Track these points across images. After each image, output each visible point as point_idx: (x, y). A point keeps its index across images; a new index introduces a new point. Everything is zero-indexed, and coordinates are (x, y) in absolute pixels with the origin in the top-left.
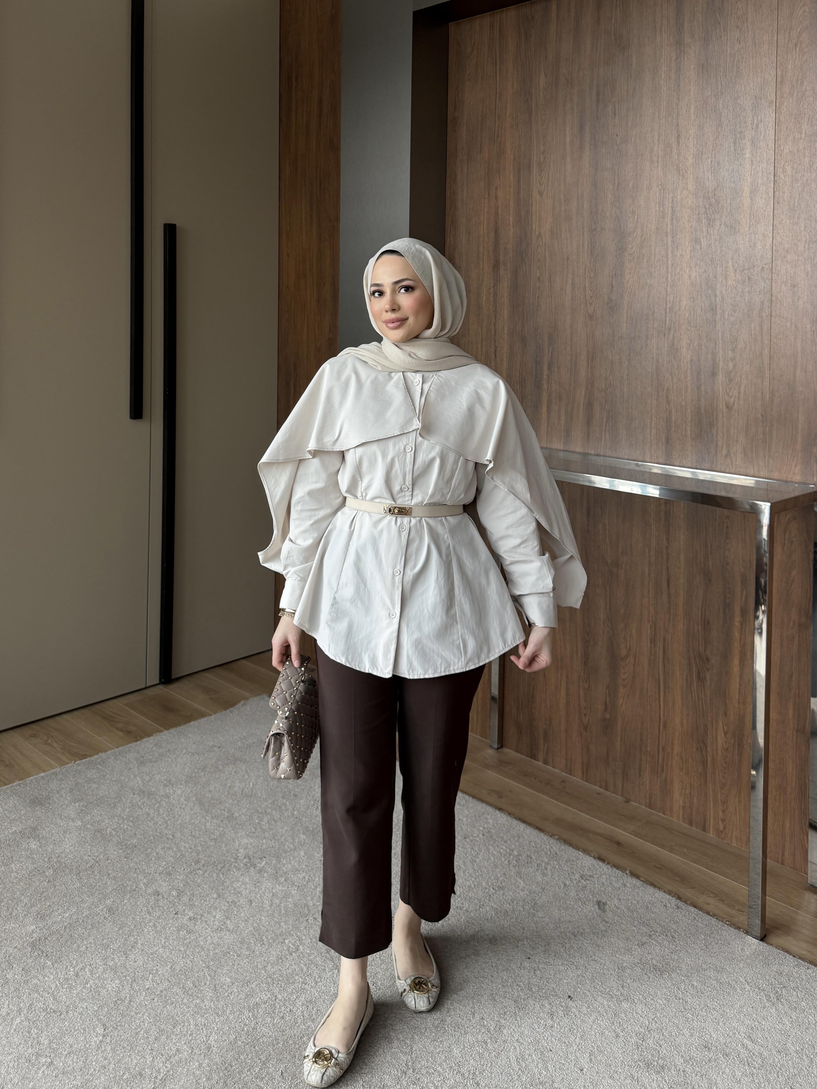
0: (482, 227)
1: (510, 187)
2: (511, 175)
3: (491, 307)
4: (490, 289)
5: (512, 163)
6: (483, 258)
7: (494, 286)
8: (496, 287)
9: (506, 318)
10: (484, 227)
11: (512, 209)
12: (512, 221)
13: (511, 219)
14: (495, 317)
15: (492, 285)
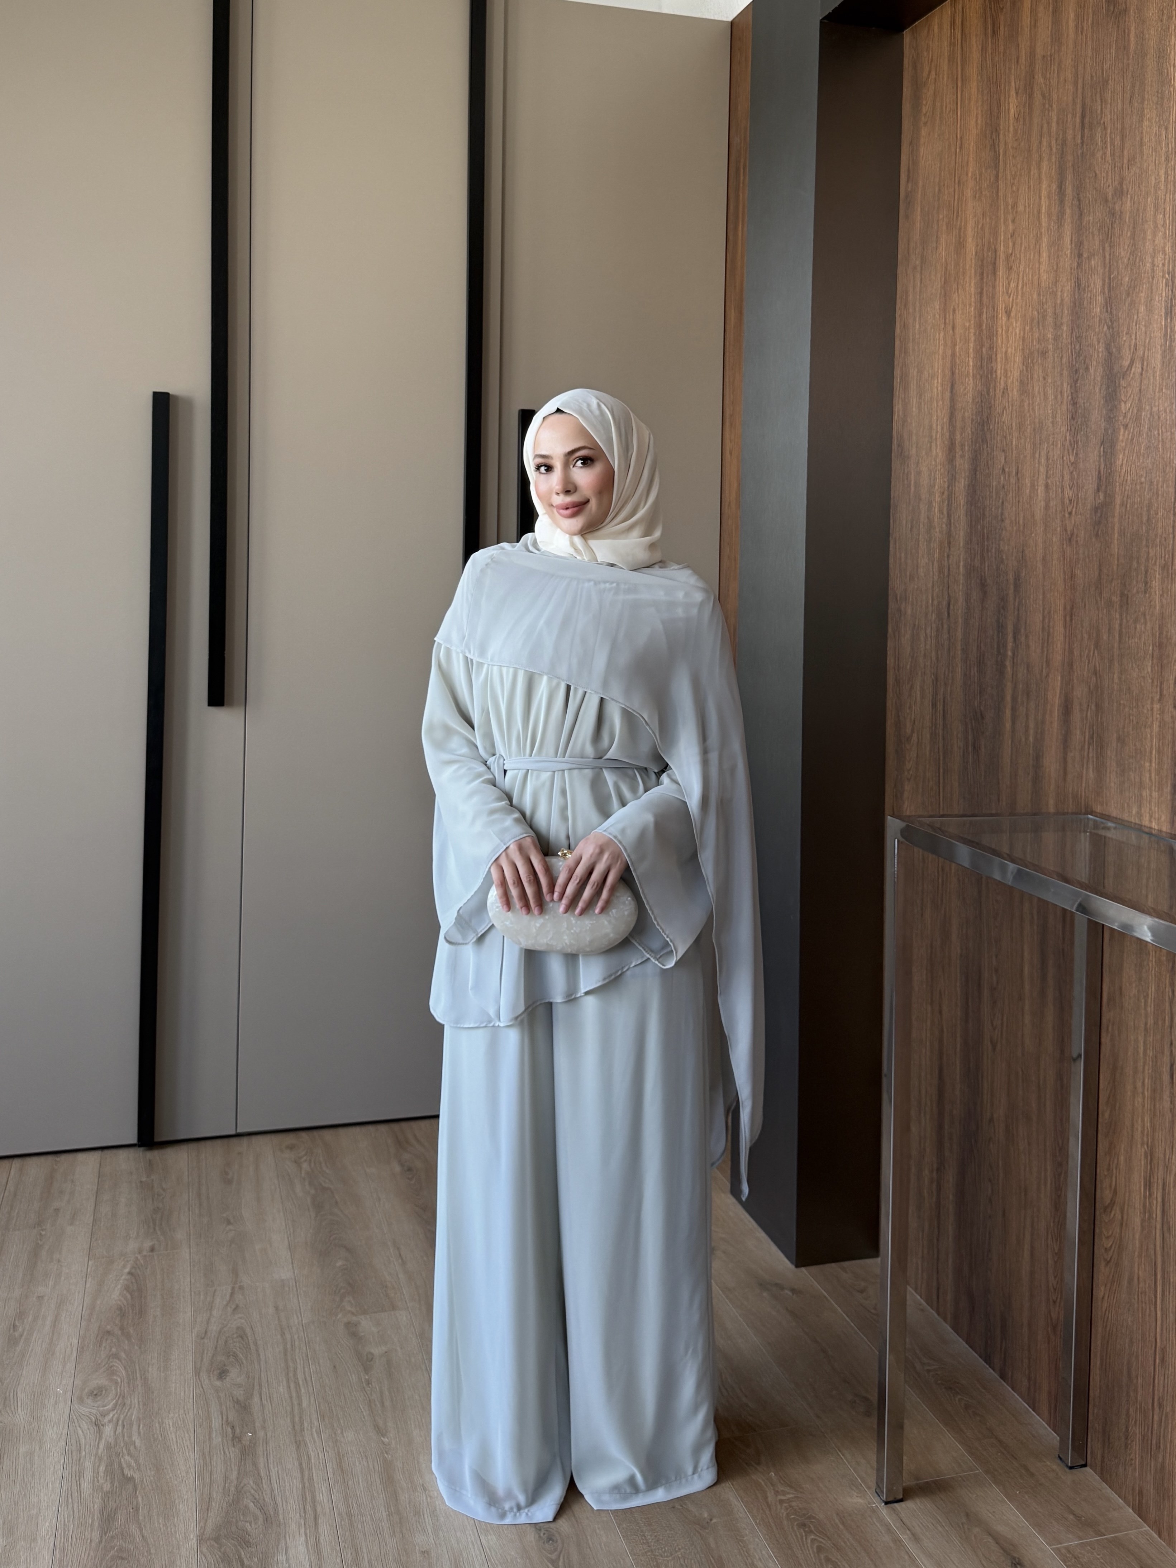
0: (936, 381)
1: (970, 305)
2: (972, 284)
3: (944, 526)
4: (943, 493)
5: (973, 261)
6: (936, 439)
7: (948, 487)
8: (950, 488)
9: (961, 545)
10: (938, 382)
11: (971, 345)
12: (971, 368)
13: (971, 364)
14: (949, 543)
15: (946, 485)
